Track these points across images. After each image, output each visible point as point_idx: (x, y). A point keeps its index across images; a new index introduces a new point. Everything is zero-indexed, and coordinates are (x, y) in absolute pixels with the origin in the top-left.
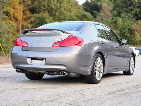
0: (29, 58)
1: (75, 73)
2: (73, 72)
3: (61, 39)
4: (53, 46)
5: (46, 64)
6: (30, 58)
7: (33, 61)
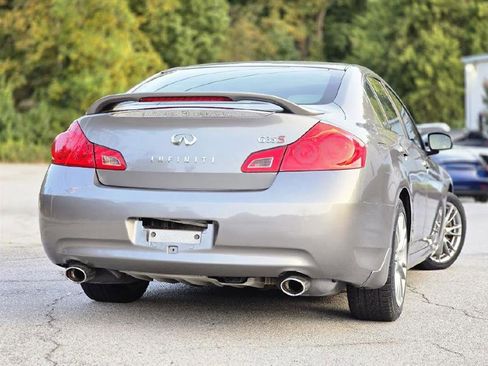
0: (132, 219)
1: (333, 281)
2: (328, 279)
3: (281, 138)
4: (245, 168)
5: (217, 246)
6: (140, 219)
7: (154, 234)
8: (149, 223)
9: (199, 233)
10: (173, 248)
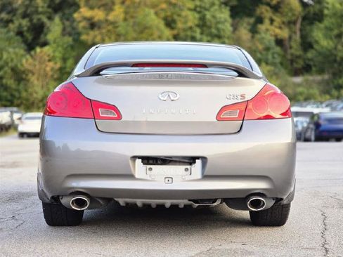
0: (133, 158)
3: (243, 96)
4: (218, 118)
5: (206, 177)
6: (140, 158)
7: (151, 169)
8: (148, 160)
9: (188, 167)
10: (169, 179)
